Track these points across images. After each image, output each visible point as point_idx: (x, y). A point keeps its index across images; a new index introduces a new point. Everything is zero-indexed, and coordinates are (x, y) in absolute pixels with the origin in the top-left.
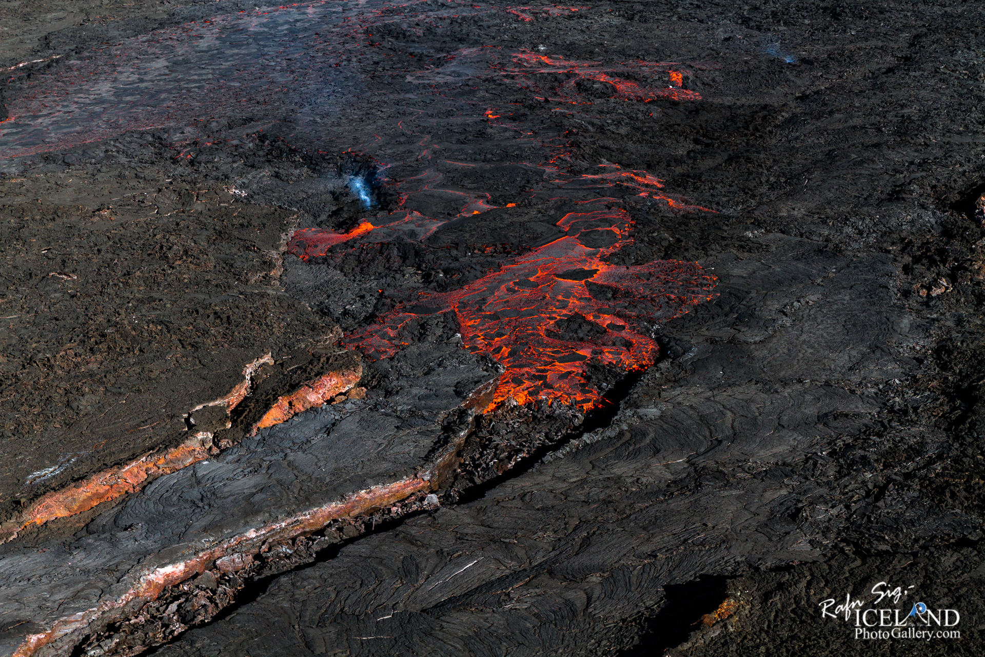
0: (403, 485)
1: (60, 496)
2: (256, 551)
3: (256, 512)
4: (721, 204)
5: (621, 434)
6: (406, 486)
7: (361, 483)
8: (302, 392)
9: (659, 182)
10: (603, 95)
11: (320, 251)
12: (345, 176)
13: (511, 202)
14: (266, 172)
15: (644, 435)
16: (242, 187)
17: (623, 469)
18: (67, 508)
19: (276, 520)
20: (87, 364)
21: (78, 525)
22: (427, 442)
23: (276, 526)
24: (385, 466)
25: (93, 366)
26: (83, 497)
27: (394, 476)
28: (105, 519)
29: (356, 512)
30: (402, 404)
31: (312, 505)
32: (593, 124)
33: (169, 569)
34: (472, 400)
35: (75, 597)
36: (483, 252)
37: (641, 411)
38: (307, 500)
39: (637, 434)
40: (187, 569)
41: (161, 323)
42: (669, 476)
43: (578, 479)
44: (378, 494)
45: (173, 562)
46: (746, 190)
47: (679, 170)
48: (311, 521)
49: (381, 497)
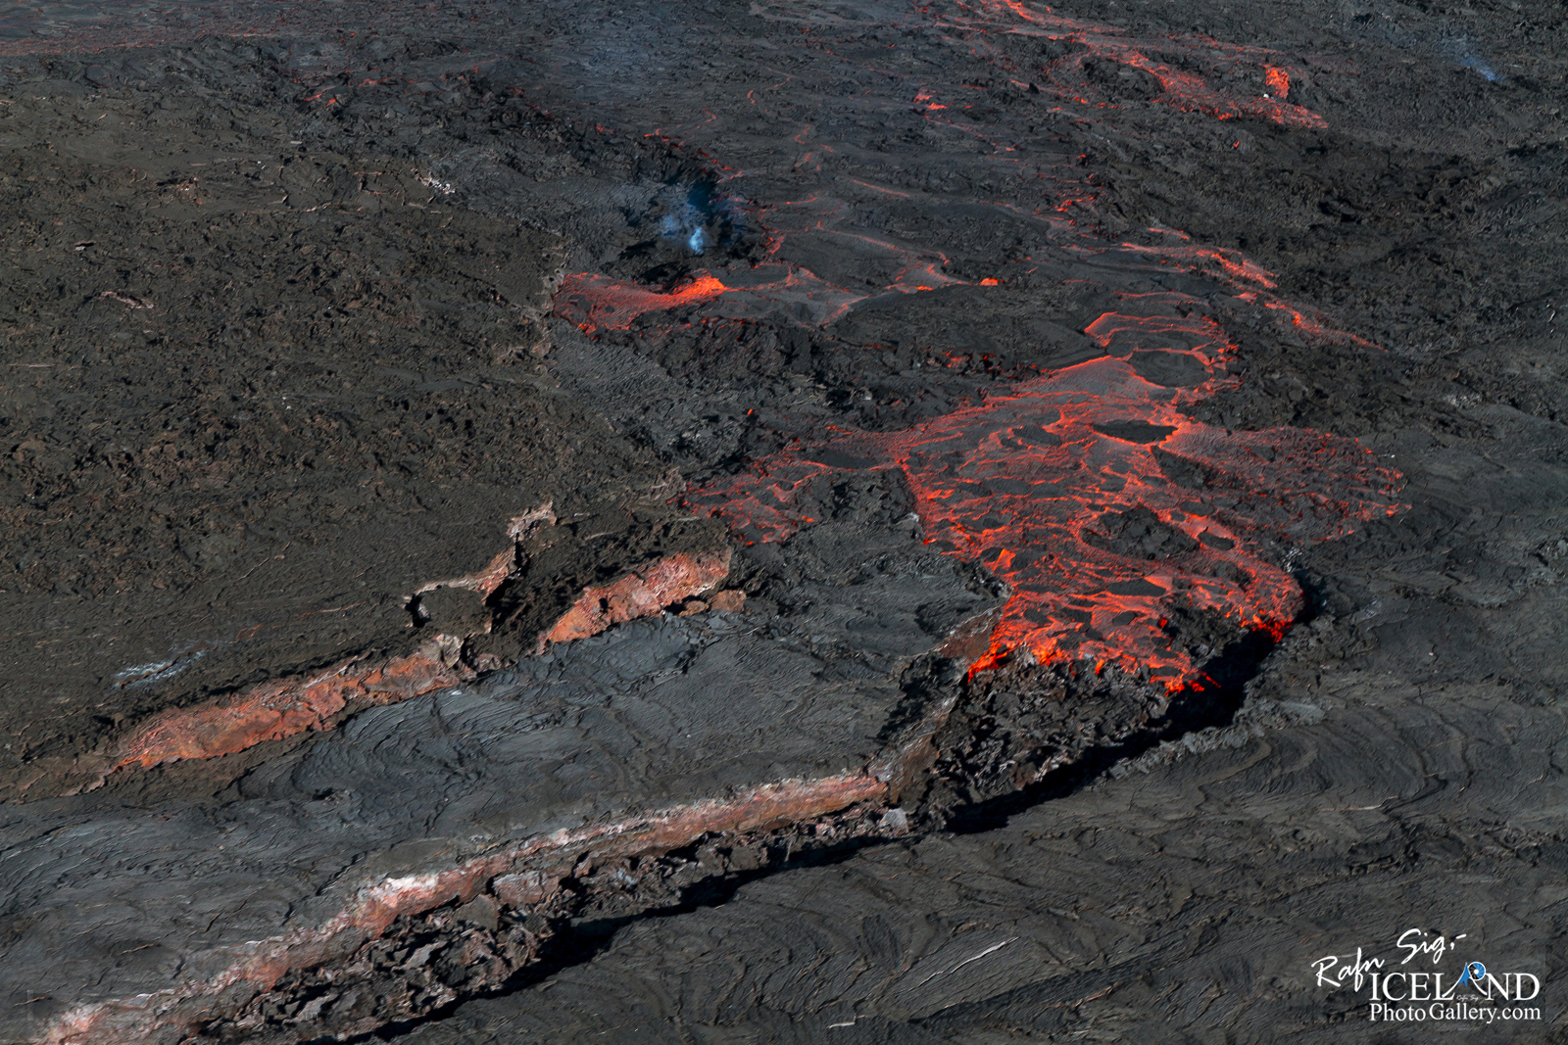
0: (841, 786)
1: (188, 718)
2: (566, 871)
3: (571, 798)
4: (1392, 335)
5: (1252, 744)
6: (846, 787)
7: (764, 771)
8: (623, 584)
9: (1267, 277)
11: (619, 321)
12: (647, 181)
13: (990, 277)
14: (490, 153)
15: (1298, 751)
16: (444, 174)
17: (1260, 808)
18: (202, 743)
19: (607, 817)
20: (205, 475)
21: (219, 778)
22: (878, 712)
23: (607, 829)
24: (802, 744)
25: (216, 482)
26: (231, 725)
27: (826, 767)
28: (275, 771)
29: (751, 823)
30: (819, 629)
31: (672, 798)
32: (1127, 148)
33: (407, 883)
34: (955, 642)
35: (241, 910)
36: (944, 365)
37: (1289, 706)
38: (664, 787)
39: (1283, 749)
40: (441, 888)
41: (339, 416)
42: (1352, 833)
43: (1182, 816)
44: (794, 794)
45: (417, 870)
46: (1439, 316)
47: (1302, 259)
48: (670, 829)
49: (799, 802)
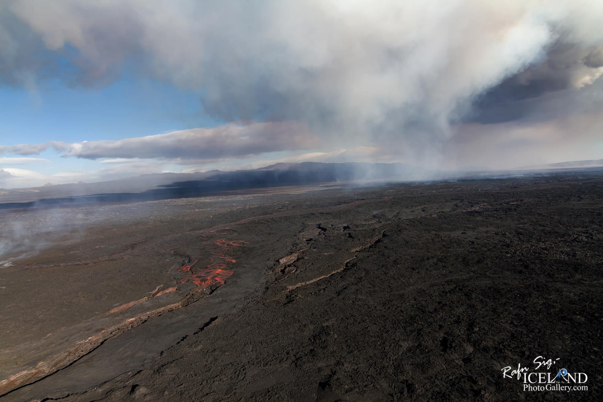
0: (177, 304)
1: (117, 308)
2: (148, 316)
3: (149, 309)
4: (242, 261)
5: (213, 295)
7: (169, 304)
8: (165, 290)
10: (231, 245)
14: (174, 257)
15: (217, 295)
16: (169, 259)
17: (211, 301)
18: (118, 310)
19: (153, 310)
21: (119, 313)
22: (183, 298)
23: (153, 312)
24: (174, 301)
25: (131, 287)
26: (121, 308)
27: (175, 303)
28: (124, 311)
29: (168, 309)
30: (181, 292)
32: (227, 250)
34: (192, 291)
35: (113, 324)
37: (217, 292)
38: (159, 307)
40: (135, 319)
41: (145, 280)
42: (218, 301)
43: (204, 302)
45: (133, 318)
46: (247, 259)
47: (238, 256)
48: (159, 311)
49: (172, 307)
